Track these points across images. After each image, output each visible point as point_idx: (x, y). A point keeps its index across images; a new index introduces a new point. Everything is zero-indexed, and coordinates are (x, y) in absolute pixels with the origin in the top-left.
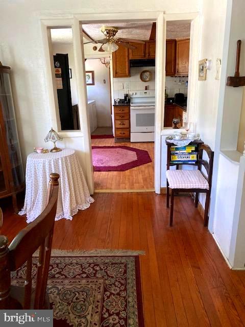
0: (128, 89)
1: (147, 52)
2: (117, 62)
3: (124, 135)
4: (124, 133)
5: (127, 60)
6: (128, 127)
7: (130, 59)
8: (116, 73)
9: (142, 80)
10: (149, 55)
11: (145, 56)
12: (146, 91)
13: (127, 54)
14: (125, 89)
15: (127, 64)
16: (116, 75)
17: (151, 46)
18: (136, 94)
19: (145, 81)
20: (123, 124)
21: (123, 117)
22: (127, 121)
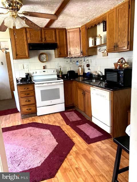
0: (28, 69)
1: (43, 37)
2: (17, 46)
3: (30, 111)
4: (30, 109)
5: (26, 43)
6: (34, 102)
7: (29, 43)
8: (17, 55)
9: (40, 61)
10: (45, 40)
11: (42, 40)
12: (44, 70)
13: (25, 39)
14: (25, 69)
15: (26, 47)
16: (17, 57)
17: (46, 32)
18: (36, 73)
19: (43, 62)
20: (29, 101)
21: (28, 94)
22: (32, 98)
